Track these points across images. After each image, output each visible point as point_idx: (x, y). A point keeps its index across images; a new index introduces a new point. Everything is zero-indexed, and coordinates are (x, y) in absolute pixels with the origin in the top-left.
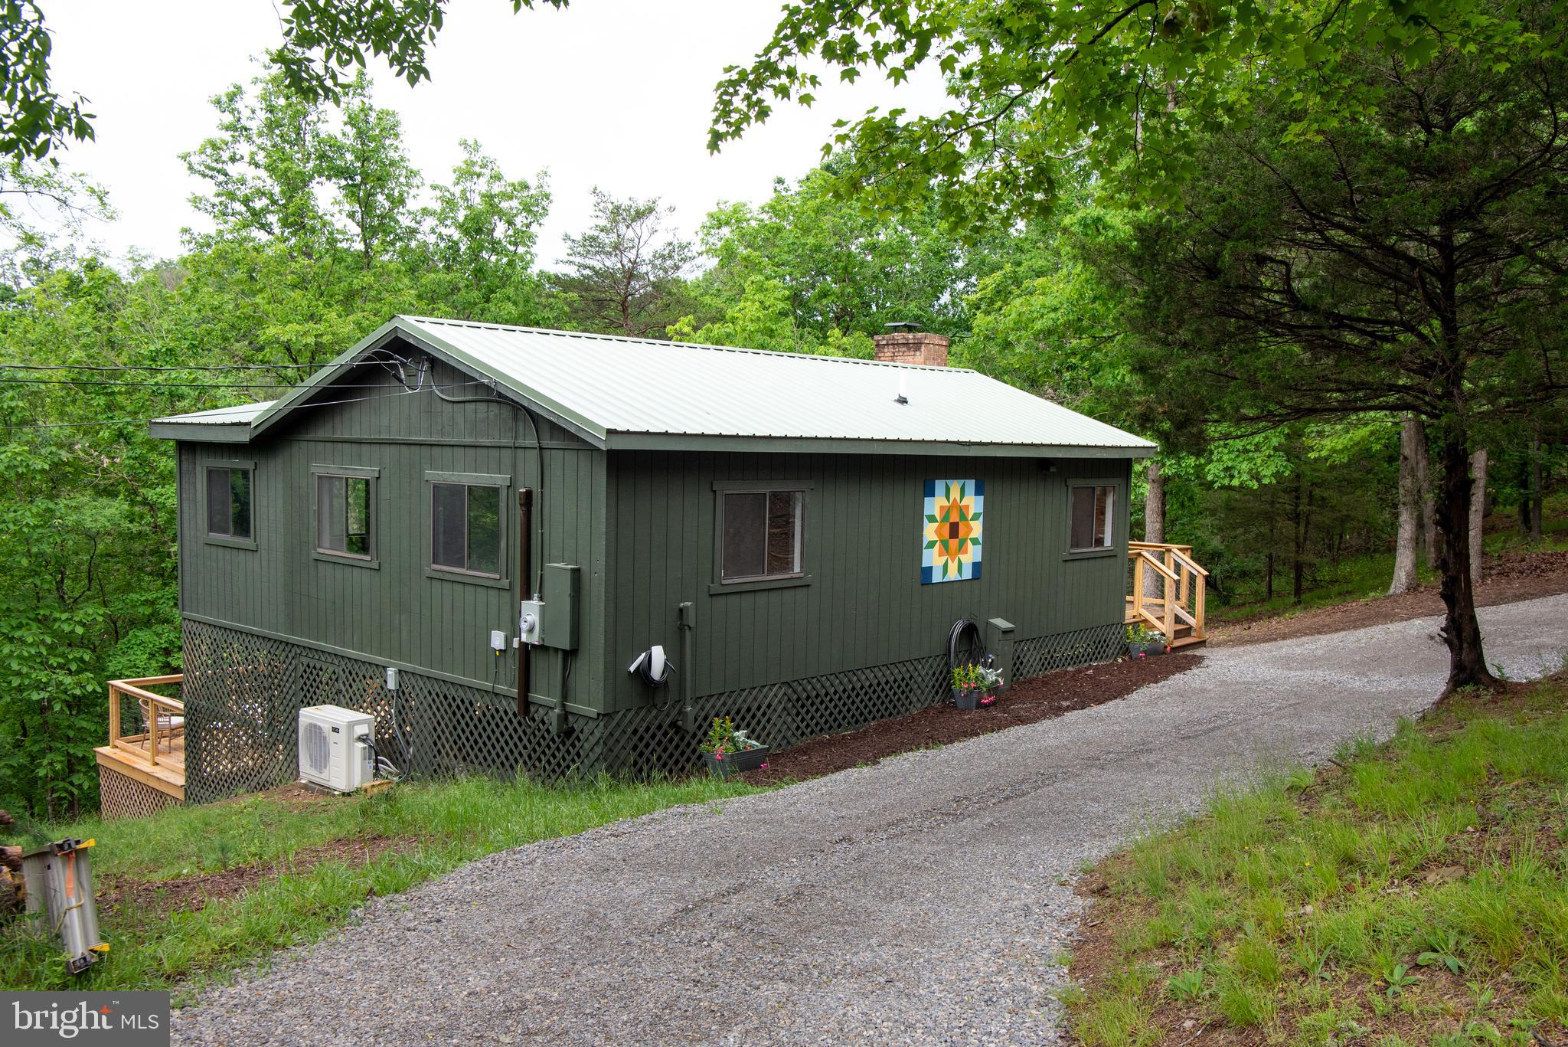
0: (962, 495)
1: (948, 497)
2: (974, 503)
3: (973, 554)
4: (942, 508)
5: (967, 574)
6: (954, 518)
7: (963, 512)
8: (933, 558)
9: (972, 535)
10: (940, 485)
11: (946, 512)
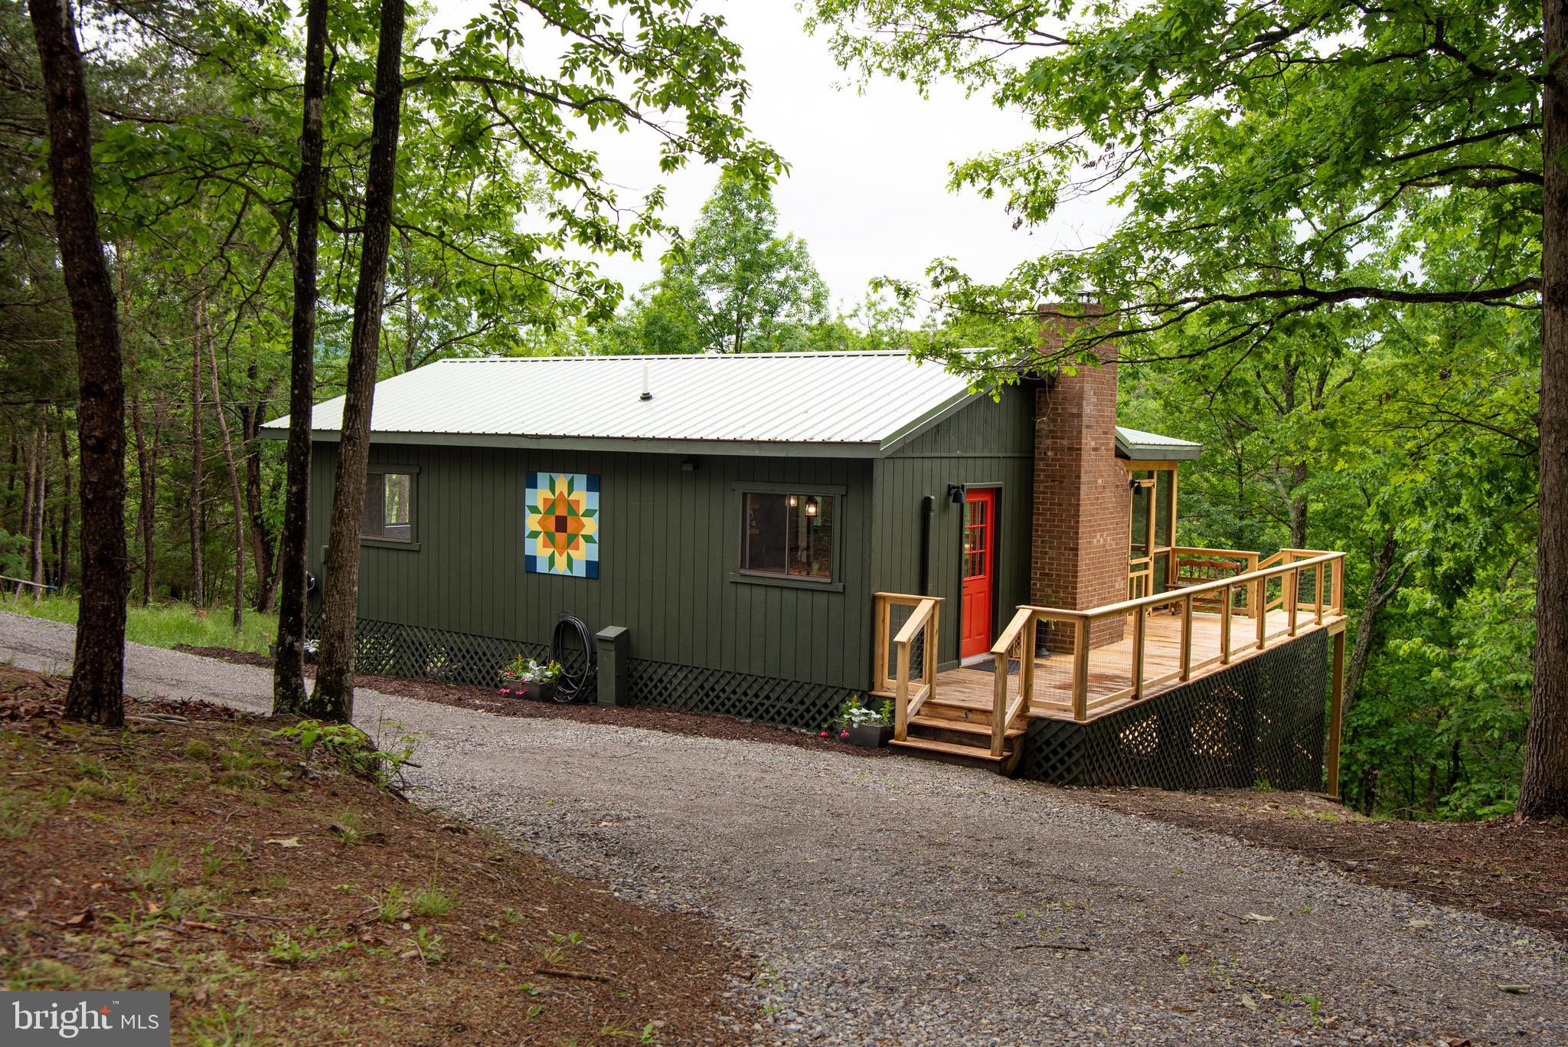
0: (571, 489)
1: (552, 489)
2: (586, 499)
3: (585, 553)
4: (546, 500)
5: (580, 571)
6: (561, 511)
7: (572, 508)
8: (537, 548)
9: (584, 532)
10: (543, 478)
11: (551, 506)
